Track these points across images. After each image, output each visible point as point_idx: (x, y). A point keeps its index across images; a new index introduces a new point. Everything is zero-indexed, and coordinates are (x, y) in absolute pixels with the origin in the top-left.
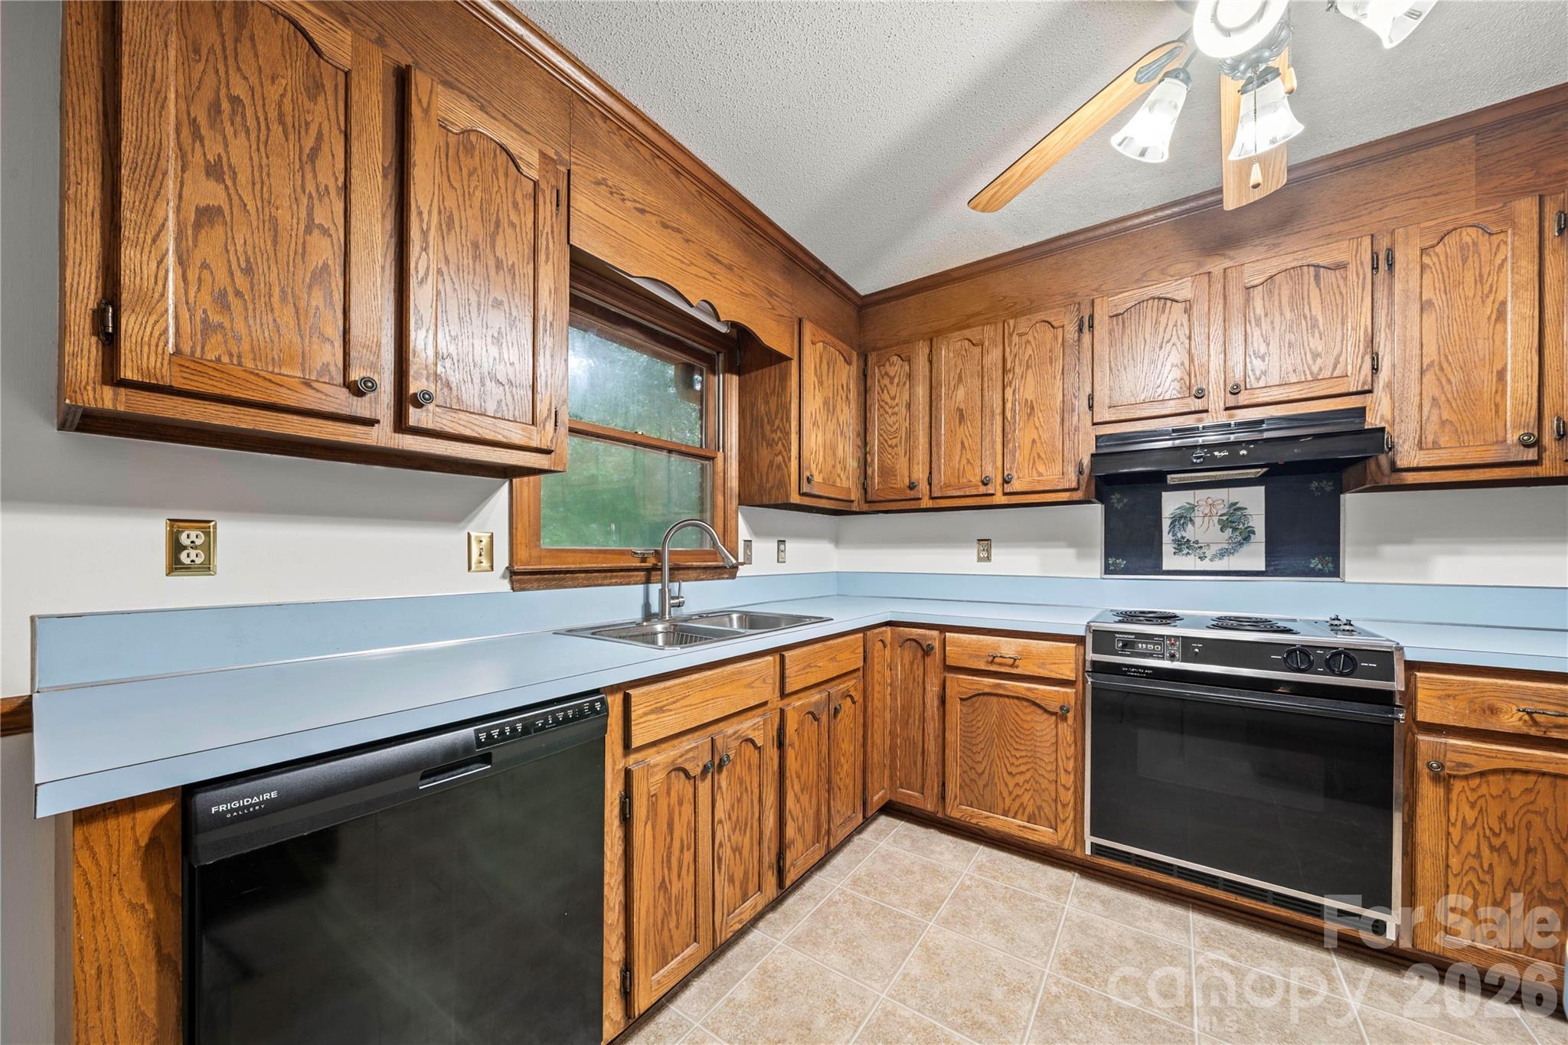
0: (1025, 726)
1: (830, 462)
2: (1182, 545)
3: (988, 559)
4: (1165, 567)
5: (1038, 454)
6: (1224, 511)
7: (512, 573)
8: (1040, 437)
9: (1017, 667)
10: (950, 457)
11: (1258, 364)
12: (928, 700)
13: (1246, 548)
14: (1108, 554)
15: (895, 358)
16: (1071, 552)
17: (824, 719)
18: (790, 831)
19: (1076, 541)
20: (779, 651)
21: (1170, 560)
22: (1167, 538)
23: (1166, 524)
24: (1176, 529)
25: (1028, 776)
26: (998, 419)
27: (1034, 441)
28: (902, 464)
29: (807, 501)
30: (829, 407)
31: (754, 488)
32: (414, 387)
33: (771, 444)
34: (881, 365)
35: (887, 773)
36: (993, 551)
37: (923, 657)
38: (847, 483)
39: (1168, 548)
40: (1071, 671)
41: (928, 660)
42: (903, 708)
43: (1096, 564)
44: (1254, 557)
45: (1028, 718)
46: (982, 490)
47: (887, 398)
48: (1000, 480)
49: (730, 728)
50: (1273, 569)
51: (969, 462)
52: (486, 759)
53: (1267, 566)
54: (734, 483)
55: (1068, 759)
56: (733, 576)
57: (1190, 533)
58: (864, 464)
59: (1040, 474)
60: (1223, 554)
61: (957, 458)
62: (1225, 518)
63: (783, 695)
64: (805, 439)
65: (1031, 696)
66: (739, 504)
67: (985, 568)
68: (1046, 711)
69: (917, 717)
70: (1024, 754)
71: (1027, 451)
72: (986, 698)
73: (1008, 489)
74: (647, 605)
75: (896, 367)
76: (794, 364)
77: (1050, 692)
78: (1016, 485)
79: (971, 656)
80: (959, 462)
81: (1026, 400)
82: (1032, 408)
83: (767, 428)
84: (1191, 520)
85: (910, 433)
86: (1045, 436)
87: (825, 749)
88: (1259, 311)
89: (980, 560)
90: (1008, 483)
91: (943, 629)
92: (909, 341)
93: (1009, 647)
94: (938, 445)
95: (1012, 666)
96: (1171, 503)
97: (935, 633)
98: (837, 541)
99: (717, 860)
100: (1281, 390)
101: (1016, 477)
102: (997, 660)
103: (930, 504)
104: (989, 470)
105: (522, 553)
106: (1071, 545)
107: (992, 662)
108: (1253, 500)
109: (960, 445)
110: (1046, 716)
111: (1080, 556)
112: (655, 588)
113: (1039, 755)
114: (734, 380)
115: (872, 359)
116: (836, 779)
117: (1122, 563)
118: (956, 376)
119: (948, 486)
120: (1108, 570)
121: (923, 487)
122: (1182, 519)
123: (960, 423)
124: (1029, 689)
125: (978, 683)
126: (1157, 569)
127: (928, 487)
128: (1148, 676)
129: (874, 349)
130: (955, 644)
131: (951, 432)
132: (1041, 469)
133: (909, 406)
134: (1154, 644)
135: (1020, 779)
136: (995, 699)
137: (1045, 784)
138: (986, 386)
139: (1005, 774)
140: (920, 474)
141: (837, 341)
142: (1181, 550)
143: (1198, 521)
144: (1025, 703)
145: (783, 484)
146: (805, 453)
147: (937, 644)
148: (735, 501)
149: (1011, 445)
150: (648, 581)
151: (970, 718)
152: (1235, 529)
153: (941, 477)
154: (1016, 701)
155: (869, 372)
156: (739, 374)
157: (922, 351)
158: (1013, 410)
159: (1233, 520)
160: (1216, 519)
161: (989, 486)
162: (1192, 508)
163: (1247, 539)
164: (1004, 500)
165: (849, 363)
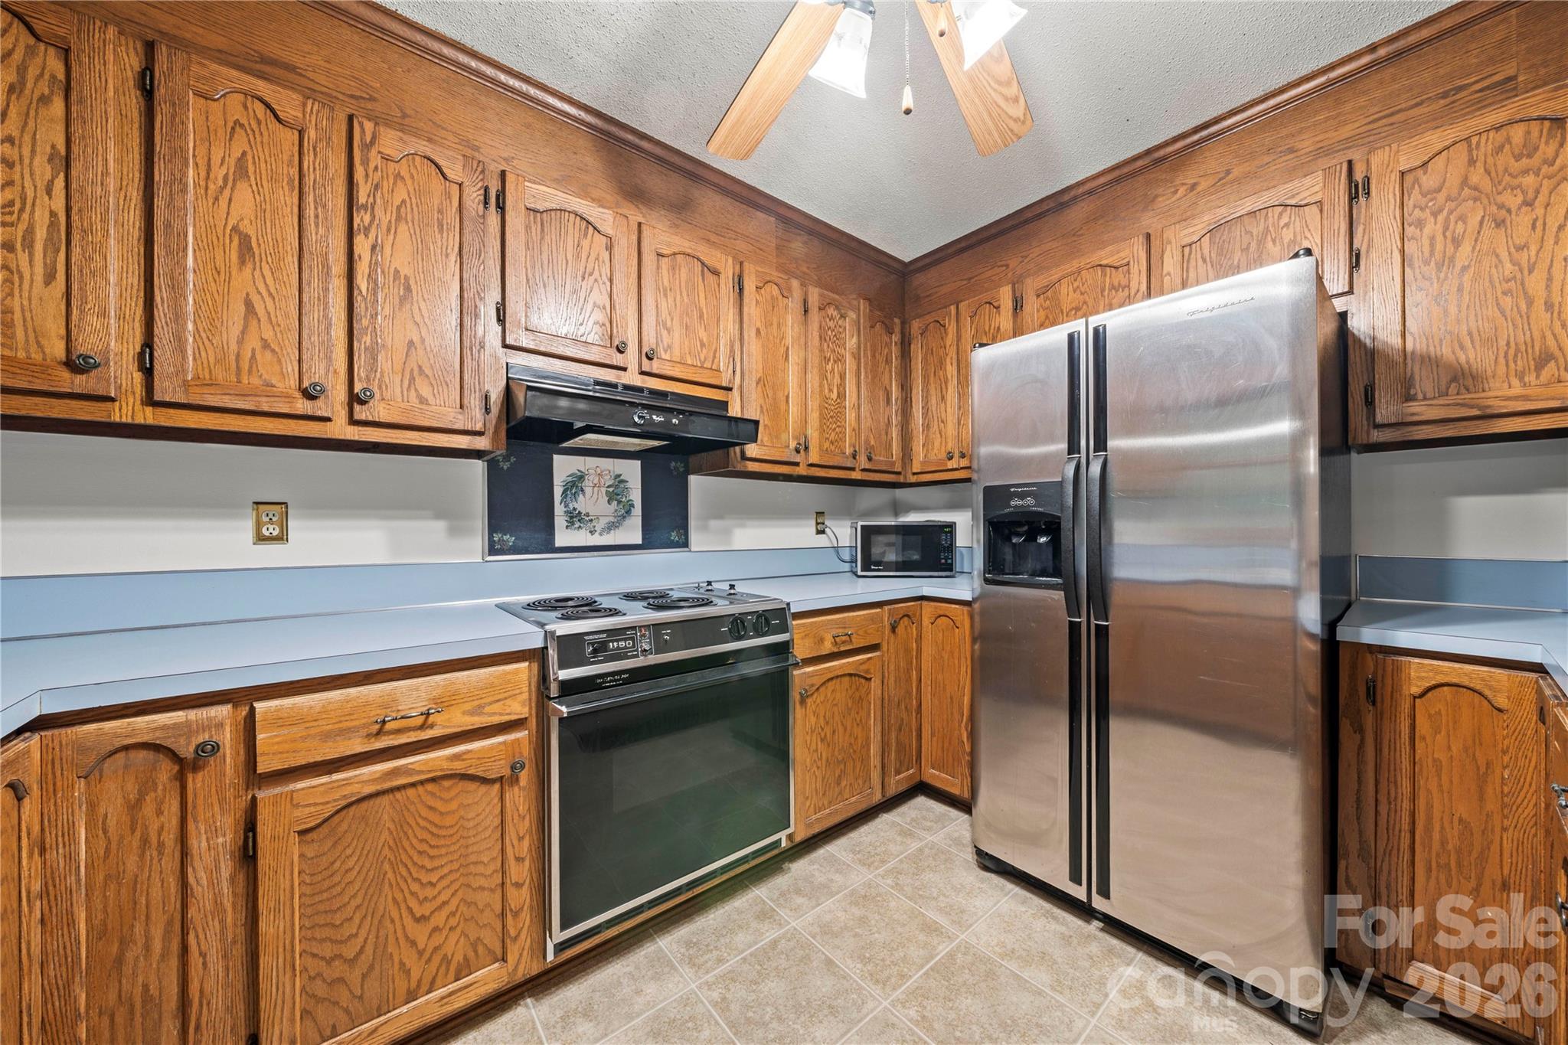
0: (448, 821)
2: (575, 518)
3: (281, 538)
4: (557, 544)
5: (420, 367)
6: (611, 483)
8: (423, 341)
9: (432, 726)
12: (199, 876)
13: (628, 521)
14: (494, 526)
16: (440, 525)
19: (448, 512)
21: (562, 538)
22: (559, 509)
23: (558, 493)
24: (568, 499)
25: (454, 902)
26: (338, 286)
27: (411, 343)
28: (38, 303)
36: (292, 523)
37: (181, 779)
39: (560, 521)
40: (523, 704)
41: (196, 782)
42: (99, 933)
43: (477, 542)
44: (632, 532)
45: (454, 806)
46: (303, 406)
48: (340, 394)
50: (647, 545)
51: (266, 345)
53: (643, 539)
55: (521, 839)
57: (582, 504)
59: (423, 401)
60: (611, 527)
61: (235, 331)
62: (611, 490)
65: (458, 766)
67: (272, 555)
68: (485, 781)
69: (157, 933)
70: (445, 870)
71: (399, 358)
72: (364, 805)
73: (360, 412)
77: (492, 748)
78: (377, 410)
79: (326, 736)
80: (241, 342)
81: (397, 272)
82: (408, 289)
84: (582, 490)
85: (68, 232)
89: (260, 539)
90: (363, 403)
91: (242, 697)
93: (412, 695)
94: (177, 288)
95: (422, 727)
96: (562, 468)
97: (222, 711)
100: (680, 368)
101: (377, 396)
102: (389, 726)
103: (145, 418)
104: (316, 373)
106: (438, 516)
107: (379, 733)
108: (632, 471)
109: (242, 308)
110: (483, 789)
111: (454, 531)
113: (473, 858)
117: (509, 539)
118: (232, 162)
119: (202, 381)
120: (493, 549)
121: (124, 375)
122: (575, 485)
123: (242, 262)
124: (456, 757)
125: (347, 782)
126: (548, 546)
127: (138, 377)
128: (626, 682)
130: (279, 721)
131: (217, 273)
132: (425, 392)
134: (625, 640)
135: (439, 919)
136: (385, 800)
137: (482, 898)
138: (310, 212)
139: (408, 921)
140: (109, 342)
142: (573, 523)
143: (588, 491)
144: (446, 783)
147: (227, 739)
149: (367, 339)
151: (324, 861)
152: (619, 502)
153: (184, 361)
154: (430, 787)
158: (370, 279)
159: (616, 491)
160: (604, 490)
161: (319, 403)
162: (581, 477)
163: (628, 512)
164: (352, 434)
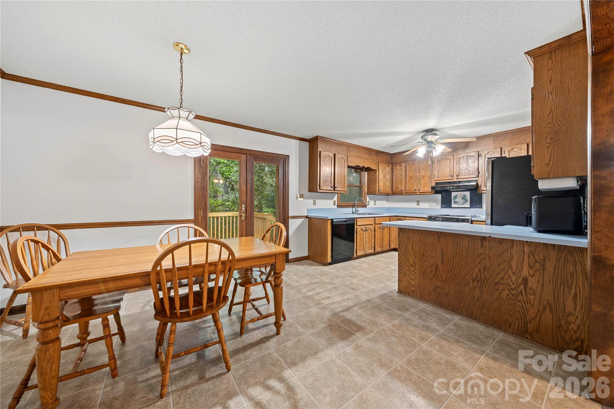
1: (384, 186)
2: (455, 202)
3: (419, 205)
4: (452, 207)
5: (425, 185)
6: (463, 196)
7: (338, 206)
10: (409, 186)
11: (461, 171)
13: (466, 203)
14: (442, 204)
15: (398, 166)
16: (435, 204)
17: (382, 229)
18: (376, 244)
19: (435, 201)
20: (374, 217)
21: (453, 206)
22: (453, 201)
23: (452, 198)
24: (454, 199)
26: (418, 178)
27: (424, 183)
28: (399, 186)
29: (380, 194)
30: (384, 176)
31: (370, 192)
32: (336, 186)
33: (373, 184)
34: (396, 166)
35: (395, 243)
36: (420, 203)
38: (389, 190)
39: (453, 203)
43: (440, 206)
44: (468, 205)
46: (415, 192)
47: (396, 173)
48: (418, 190)
49: (368, 226)
50: (471, 207)
51: (412, 186)
52: (346, 222)
54: (366, 191)
56: (366, 207)
57: (457, 200)
58: (392, 186)
59: (425, 189)
60: (462, 204)
63: (375, 224)
64: (379, 183)
66: (367, 194)
67: (418, 207)
71: (423, 185)
73: (419, 192)
74: (353, 211)
75: (398, 167)
76: (377, 171)
78: (421, 191)
81: (423, 175)
82: (424, 177)
83: (372, 181)
85: (401, 180)
86: (426, 182)
87: (382, 234)
88: (461, 162)
89: (417, 205)
91: (405, 217)
92: (401, 163)
94: (407, 183)
96: (453, 194)
97: (403, 218)
98: (387, 201)
99: (366, 242)
100: (465, 176)
101: (421, 189)
103: (405, 194)
104: (416, 188)
105: (339, 203)
106: (435, 202)
108: (468, 194)
109: (411, 183)
111: (437, 204)
112: (354, 209)
114: (367, 172)
115: (394, 165)
116: (384, 239)
117: (444, 205)
118: (410, 169)
119: (408, 191)
120: (442, 207)
121: (404, 191)
122: (456, 197)
123: (411, 179)
129: (394, 164)
131: (409, 181)
133: (401, 175)
138: (415, 172)
140: (403, 188)
141: (386, 164)
143: (458, 198)
145: (375, 191)
146: (379, 186)
148: (366, 194)
149: (420, 184)
150: (353, 208)
152: (465, 200)
153: (407, 189)
155: (393, 168)
156: (367, 171)
157: (403, 165)
158: (420, 177)
159: (464, 198)
160: (461, 197)
162: (457, 196)
163: (467, 201)
164: (419, 194)
165: (389, 167)
